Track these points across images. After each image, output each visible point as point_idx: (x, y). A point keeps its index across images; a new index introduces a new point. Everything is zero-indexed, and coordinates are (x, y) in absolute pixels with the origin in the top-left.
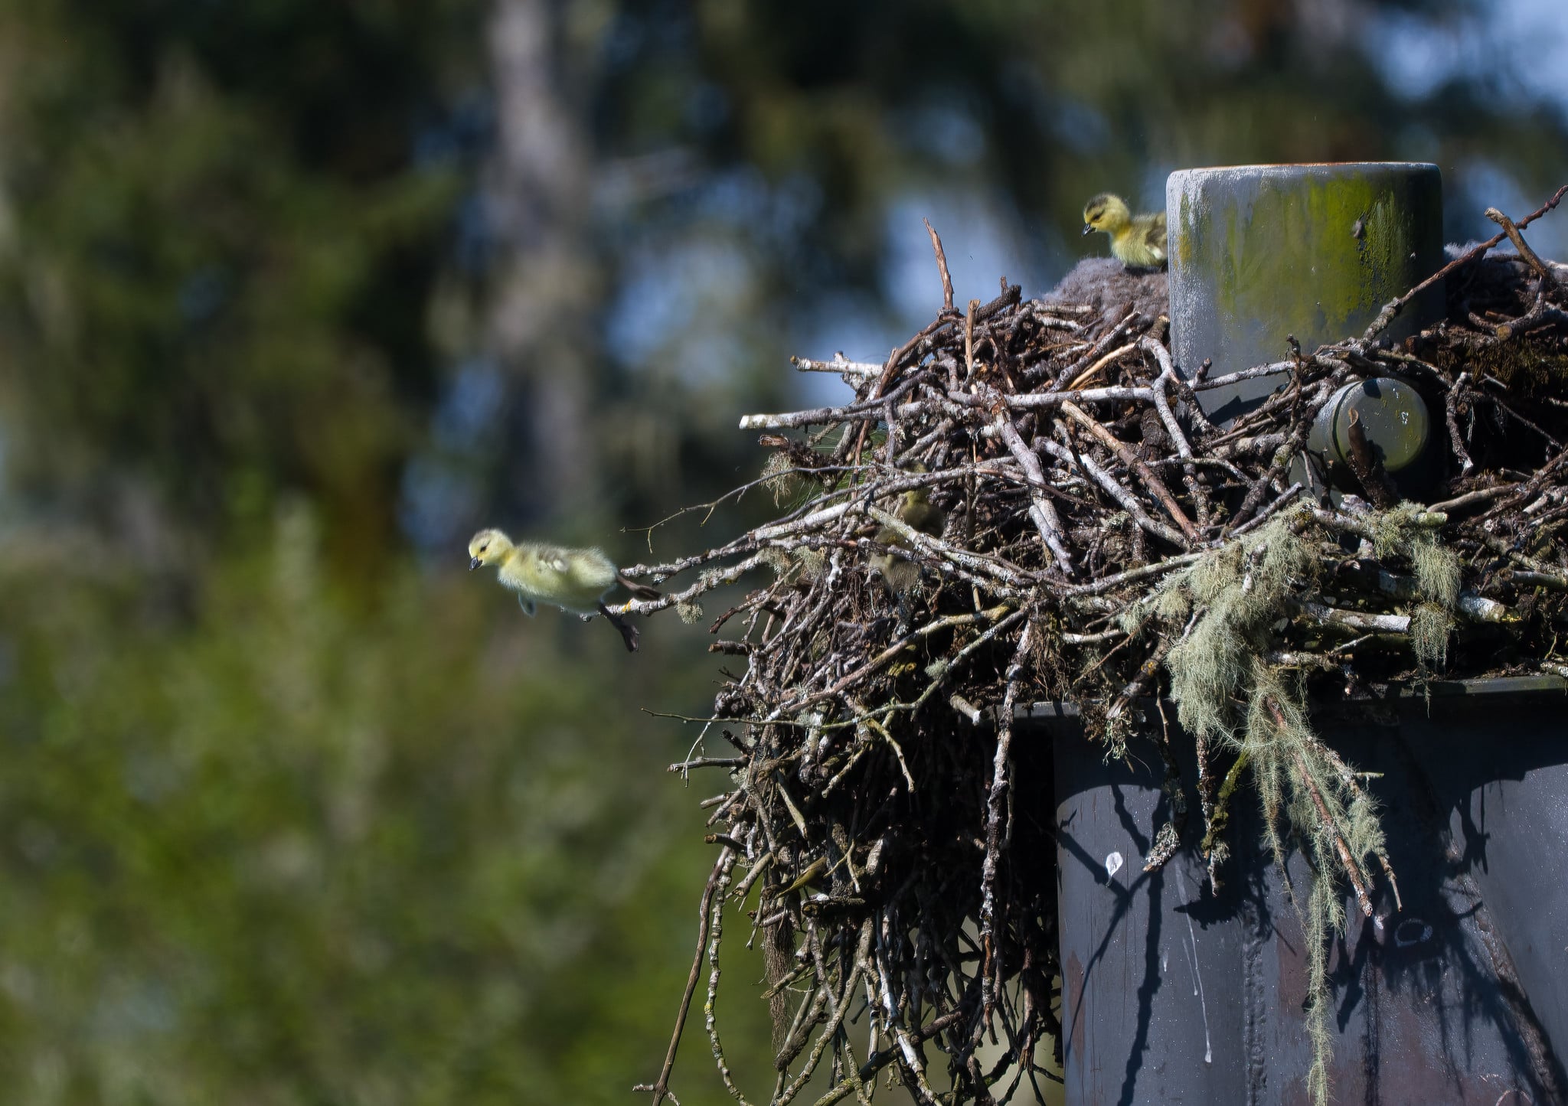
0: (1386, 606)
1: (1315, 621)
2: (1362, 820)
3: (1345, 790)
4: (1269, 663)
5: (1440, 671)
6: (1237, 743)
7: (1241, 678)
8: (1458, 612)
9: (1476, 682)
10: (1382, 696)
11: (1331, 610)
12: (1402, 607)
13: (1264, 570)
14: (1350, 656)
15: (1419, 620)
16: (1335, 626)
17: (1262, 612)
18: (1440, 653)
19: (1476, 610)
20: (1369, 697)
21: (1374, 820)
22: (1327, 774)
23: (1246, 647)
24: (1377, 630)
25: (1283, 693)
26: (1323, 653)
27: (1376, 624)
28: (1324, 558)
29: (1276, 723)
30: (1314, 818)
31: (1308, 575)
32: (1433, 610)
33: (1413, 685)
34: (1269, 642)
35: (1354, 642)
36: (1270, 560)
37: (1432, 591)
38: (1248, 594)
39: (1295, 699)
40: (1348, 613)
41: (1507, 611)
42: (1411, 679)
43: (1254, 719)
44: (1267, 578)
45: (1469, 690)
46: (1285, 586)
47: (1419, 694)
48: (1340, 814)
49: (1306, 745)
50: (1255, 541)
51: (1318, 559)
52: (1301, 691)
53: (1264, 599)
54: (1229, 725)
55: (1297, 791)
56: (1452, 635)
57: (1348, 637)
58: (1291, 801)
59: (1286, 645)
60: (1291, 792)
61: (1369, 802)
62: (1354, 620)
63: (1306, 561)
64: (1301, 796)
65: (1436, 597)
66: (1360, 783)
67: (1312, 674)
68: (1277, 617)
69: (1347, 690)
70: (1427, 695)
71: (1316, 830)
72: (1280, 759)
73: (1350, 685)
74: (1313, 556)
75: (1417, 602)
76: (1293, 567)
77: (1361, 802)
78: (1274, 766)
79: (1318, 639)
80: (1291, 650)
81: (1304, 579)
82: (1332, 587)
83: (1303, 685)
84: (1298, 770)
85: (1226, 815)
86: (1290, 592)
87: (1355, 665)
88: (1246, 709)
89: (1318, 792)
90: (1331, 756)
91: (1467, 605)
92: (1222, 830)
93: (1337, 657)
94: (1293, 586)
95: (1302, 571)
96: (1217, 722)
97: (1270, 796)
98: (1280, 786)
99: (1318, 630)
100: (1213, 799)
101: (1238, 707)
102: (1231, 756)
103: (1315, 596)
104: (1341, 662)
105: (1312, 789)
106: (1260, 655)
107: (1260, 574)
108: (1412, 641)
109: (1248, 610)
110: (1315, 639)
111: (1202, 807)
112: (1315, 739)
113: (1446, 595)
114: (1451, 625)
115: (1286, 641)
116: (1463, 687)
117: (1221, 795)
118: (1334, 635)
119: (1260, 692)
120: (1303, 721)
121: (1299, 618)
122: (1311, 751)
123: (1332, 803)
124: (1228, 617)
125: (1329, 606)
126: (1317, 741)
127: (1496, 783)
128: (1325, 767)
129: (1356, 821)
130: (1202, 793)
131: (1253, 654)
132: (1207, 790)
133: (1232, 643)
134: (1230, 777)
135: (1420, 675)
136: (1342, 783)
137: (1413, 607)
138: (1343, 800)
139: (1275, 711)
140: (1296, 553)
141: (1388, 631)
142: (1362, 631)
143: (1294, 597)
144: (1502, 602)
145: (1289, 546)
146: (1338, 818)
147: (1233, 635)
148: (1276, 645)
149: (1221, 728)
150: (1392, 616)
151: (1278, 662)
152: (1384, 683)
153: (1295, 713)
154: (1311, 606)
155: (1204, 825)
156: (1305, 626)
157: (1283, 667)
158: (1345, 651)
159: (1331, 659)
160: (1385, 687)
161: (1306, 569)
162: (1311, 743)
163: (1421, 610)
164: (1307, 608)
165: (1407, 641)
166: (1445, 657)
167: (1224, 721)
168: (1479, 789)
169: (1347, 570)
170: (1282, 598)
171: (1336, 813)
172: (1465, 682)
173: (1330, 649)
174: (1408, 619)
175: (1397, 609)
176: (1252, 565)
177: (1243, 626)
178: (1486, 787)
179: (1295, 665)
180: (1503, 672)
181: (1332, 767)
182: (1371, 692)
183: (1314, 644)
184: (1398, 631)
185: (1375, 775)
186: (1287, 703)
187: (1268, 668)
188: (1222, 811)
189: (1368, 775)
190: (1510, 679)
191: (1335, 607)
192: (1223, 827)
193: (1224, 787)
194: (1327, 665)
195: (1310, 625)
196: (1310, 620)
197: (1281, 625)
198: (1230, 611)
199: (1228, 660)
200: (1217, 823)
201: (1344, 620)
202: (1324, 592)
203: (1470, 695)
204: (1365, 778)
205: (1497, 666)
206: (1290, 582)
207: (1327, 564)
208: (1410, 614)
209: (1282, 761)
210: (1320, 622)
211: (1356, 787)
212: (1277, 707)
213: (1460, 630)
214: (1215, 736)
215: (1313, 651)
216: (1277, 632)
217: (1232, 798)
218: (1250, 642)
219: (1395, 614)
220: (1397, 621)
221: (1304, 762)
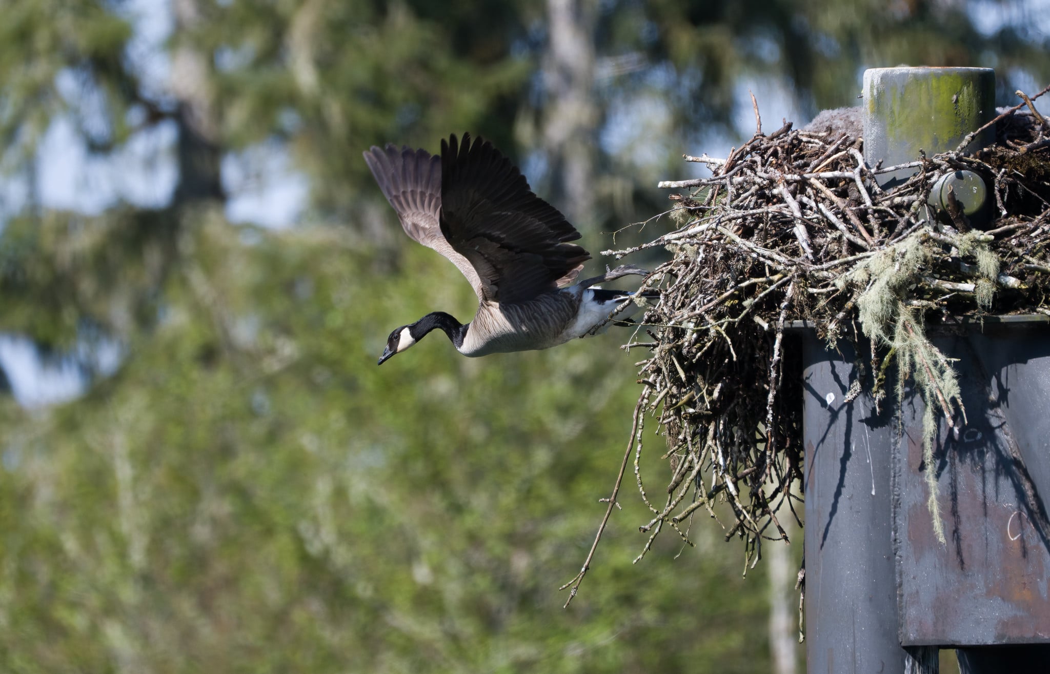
0: (963, 278)
1: (929, 286)
2: (949, 381)
3: (941, 367)
4: (906, 305)
5: (989, 311)
6: (890, 342)
7: (893, 312)
8: (998, 283)
9: (1005, 316)
10: (960, 322)
11: (937, 281)
12: (971, 280)
13: (905, 261)
14: (945, 303)
15: (979, 286)
16: (939, 288)
17: (904, 281)
18: (989, 302)
19: (1006, 282)
20: (954, 322)
21: (955, 381)
22: (933, 359)
23: (895, 297)
24: (958, 291)
25: (913, 320)
26: (933, 301)
27: (958, 288)
28: (934, 256)
29: (909, 333)
30: (926, 380)
31: (926, 264)
32: (986, 281)
33: (976, 317)
34: (907, 295)
35: (948, 296)
36: (908, 256)
37: (986, 273)
38: (897, 272)
39: (918, 322)
40: (945, 282)
41: (1021, 283)
42: (974, 314)
43: (898, 332)
44: (906, 265)
45: (1002, 321)
46: (915, 268)
47: (978, 322)
48: (939, 378)
49: (923, 345)
50: (901, 247)
51: (931, 256)
52: (922, 318)
53: (905, 274)
54: (886, 334)
55: (918, 366)
56: (995, 294)
57: (944, 294)
58: (915, 371)
59: (915, 296)
60: (915, 366)
61: (953, 372)
62: (947, 285)
63: (925, 257)
64: (920, 369)
65: (988, 276)
66: (949, 363)
67: (927, 311)
68: (911, 283)
69: (944, 319)
70: (982, 322)
71: (927, 385)
72: (911, 351)
73: (945, 316)
74: (929, 254)
75: (978, 278)
76: (919, 260)
77: (949, 372)
78: (907, 354)
79: (930, 294)
80: (917, 299)
81: (924, 265)
82: (938, 269)
83: (922, 316)
84: (919, 356)
85: (884, 377)
86: (918, 271)
87: (948, 307)
88: (895, 326)
89: (928, 367)
90: (935, 350)
91: (1002, 280)
92: (882, 384)
93: (939, 303)
94: (919, 268)
95: (924, 262)
96: (881, 333)
97: (904, 368)
98: (910, 364)
99: (930, 290)
100: (878, 369)
101: (891, 326)
102: (887, 349)
103: (930, 274)
104: (941, 305)
105: (926, 366)
106: (902, 301)
107: (903, 263)
108: (976, 296)
109: (897, 280)
110: (929, 294)
111: (873, 372)
112: (928, 342)
113: (993, 275)
114: (994, 289)
115: (915, 295)
116: (999, 319)
117: (882, 367)
118: (938, 292)
119: (901, 319)
120: (922, 333)
121: (921, 284)
122: (926, 347)
123: (935, 372)
124: (888, 283)
125: (936, 278)
126: (929, 343)
127: (1014, 365)
128: (932, 355)
129: (946, 381)
130: (873, 366)
131: (899, 300)
132: (876, 364)
133: (889, 295)
134: (886, 359)
135: (979, 312)
136: (940, 363)
137: (976, 280)
138: (941, 371)
139: (909, 328)
140: (921, 253)
141: (964, 291)
142: (952, 291)
143: (919, 274)
144: (1019, 279)
145: (917, 249)
146: (938, 380)
147: (890, 291)
148: (910, 296)
149: (883, 335)
150: (966, 284)
151: (911, 305)
152: (961, 316)
153: (918, 329)
154: (927, 278)
155: (873, 381)
156: (924, 288)
157: (913, 307)
158: (943, 300)
159: (936, 304)
160: (961, 318)
161: (925, 261)
162: (926, 343)
163: (980, 282)
164: (926, 279)
165: (973, 296)
166: (991, 304)
167: (884, 332)
168: (1005, 368)
169: (945, 262)
170: (914, 274)
171: (937, 377)
172: (1000, 316)
173: (935, 299)
174: (974, 286)
175: (968, 281)
176: (899, 258)
177: (894, 287)
178: (1009, 367)
179: (919, 306)
180: (1019, 312)
181: (936, 355)
182: (955, 320)
183: (928, 296)
184: (969, 291)
185: (956, 360)
186: (915, 324)
187: (906, 307)
188: (882, 375)
189: (953, 360)
190: (1022, 316)
191: (939, 279)
192: (883, 382)
193: (883, 364)
194: (934, 306)
195: (927, 287)
196: (926, 285)
197: (913, 287)
198: (888, 280)
199: (887, 303)
200: (880, 380)
201: (943, 286)
202: (934, 272)
203: (1003, 323)
204: (951, 361)
205: (1015, 309)
206: (918, 267)
207: (935, 259)
208: (975, 284)
209: (911, 352)
210: (932, 286)
211: (947, 365)
212: (910, 326)
213: (999, 292)
214: (879, 340)
215: (928, 300)
216: (911, 290)
217: (887, 369)
218: (898, 295)
219: (967, 283)
220: (968, 286)
221: (922, 353)
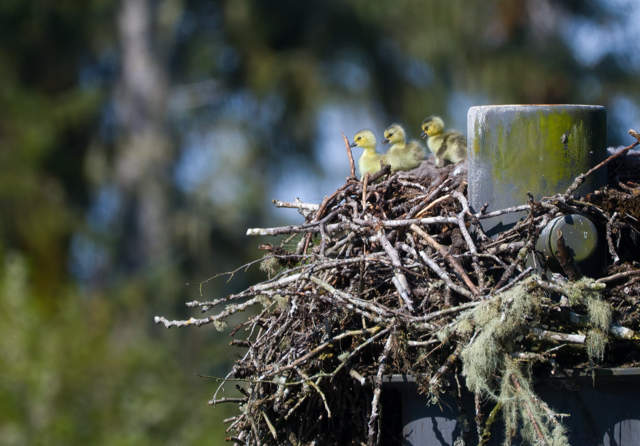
0: (574, 329)
1: (537, 337)
2: (559, 438)
3: (550, 423)
4: (513, 357)
5: (600, 363)
6: (496, 397)
7: (498, 365)
8: (610, 334)
9: (618, 369)
10: (570, 375)
11: (546, 332)
12: (581, 331)
13: (511, 311)
14: (554, 355)
15: (590, 337)
16: (547, 340)
17: (510, 332)
18: (600, 354)
19: (619, 333)
20: (564, 376)
21: (565, 438)
22: (542, 414)
23: (501, 349)
24: (568, 342)
25: (520, 373)
26: (540, 353)
27: (568, 339)
28: (543, 305)
29: (515, 387)
30: (534, 436)
31: (534, 313)
32: (597, 332)
33: (586, 370)
34: (513, 347)
35: (557, 348)
36: (515, 306)
37: (597, 323)
38: (503, 323)
39: (526, 376)
40: (554, 333)
41: (635, 334)
42: (585, 367)
43: (504, 386)
44: (513, 315)
45: (615, 374)
46: (522, 319)
47: (589, 375)
48: (548, 435)
49: (531, 399)
50: (508, 296)
51: (540, 306)
52: (529, 372)
53: (511, 325)
54: (492, 389)
55: (526, 423)
56: (607, 345)
57: (553, 345)
58: (522, 427)
59: (522, 348)
60: (523, 422)
61: (562, 428)
62: (557, 337)
63: (533, 306)
64: (528, 425)
65: (599, 326)
66: (558, 419)
67: (535, 364)
68: (517, 335)
69: (553, 372)
70: (593, 375)
71: (535, 442)
72: (517, 406)
73: (554, 369)
74: (537, 304)
75: (589, 328)
76: (527, 309)
77: (559, 429)
78: (514, 409)
79: (538, 346)
80: (524, 351)
81: (532, 316)
82: (546, 320)
83: (530, 369)
84: (527, 412)
85: (490, 434)
86: (525, 322)
87: (557, 360)
88: (501, 380)
89: (537, 423)
90: (544, 405)
91: (615, 331)
92: (487, 441)
93: (548, 355)
94: (526, 319)
95: (531, 312)
96: (486, 387)
97: (510, 424)
98: (517, 420)
99: (538, 341)
100: (483, 425)
101: (497, 380)
102: (493, 404)
103: (537, 324)
104: (550, 358)
105: (534, 422)
106: (509, 354)
107: (509, 313)
108: (586, 348)
109: (503, 331)
110: (537, 346)
111: (477, 429)
112: (536, 396)
113: (604, 325)
114: (606, 340)
115: (522, 346)
116: (612, 372)
117: (487, 423)
118: (546, 344)
119: (508, 372)
120: (530, 387)
121: (529, 335)
122: (534, 402)
123: (544, 429)
124: (493, 334)
125: (544, 329)
126: (537, 398)
127: (627, 421)
128: (541, 411)
129: (556, 438)
130: (477, 422)
131: (505, 353)
132: (480, 421)
133: (495, 347)
134: (492, 415)
135: (590, 365)
136: (549, 419)
137: (587, 331)
138: (550, 427)
139: (515, 382)
140: (528, 303)
141: (574, 343)
142: (561, 342)
143: (527, 325)
144: (632, 329)
145: (525, 299)
146: (546, 437)
147: (495, 343)
148: (517, 349)
149: (488, 389)
150: (576, 335)
151: (518, 357)
152: (571, 369)
153: (525, 383)
154: (535, 329)
155: (478, 438)
156: (532, 339)
157: (520, 360)
158: (552, 352)
159: (545, 356)
160: (571, 371)
161: (533, 311)
162: (534, 398)
163: (591, 332)
164: (533, 330)
165: (584, 348)
166: (603, 356)
167: (489, 386)
168: (619, 424)
169: (554, 311)
170: (521, 325)
171: (546, 434)
172: (613, 369)
173: (544, 351)
174: (585, 337)
175: (579, 332)
176: (506, 308)
177: (500, 339)
178: (623, 422)
179: (526, 359)
180: (632, 365)
181: (544, 411)
182: (565, 373)
183: (536, 348)
184: (579, 343)
185: (566, 415)
186: (522, 378)
187: (512, 360)
188: (487, 431)
189: (562, 415)
190: (635, 368)
191: (547, 330)
192: (488, 440)
193: (488, 420)
194: (543, 359)
195: (535, 339)
196: (534, 336)
197: (520, 338)
198: (494, 331)
199: (492, 356)
200: (485, 437)
201: (552, 337)
202: (542, 322)
203: (615, 376)
204: (560, 417)
205: (629, 361)
206: (525, 317)
207: (544, 309)
208: (585, 334)
209: (518, 407)
210: (540, 337)
211: (556, 421)
212: (517, 380)
213: (611, 344)
214: (484, 394)
215: (536, 352)
216: (517, 342)
217: (493, 425)
218: (504, 347)
219: (578, 334)
220: (579, 337)
221: (530, 408)
